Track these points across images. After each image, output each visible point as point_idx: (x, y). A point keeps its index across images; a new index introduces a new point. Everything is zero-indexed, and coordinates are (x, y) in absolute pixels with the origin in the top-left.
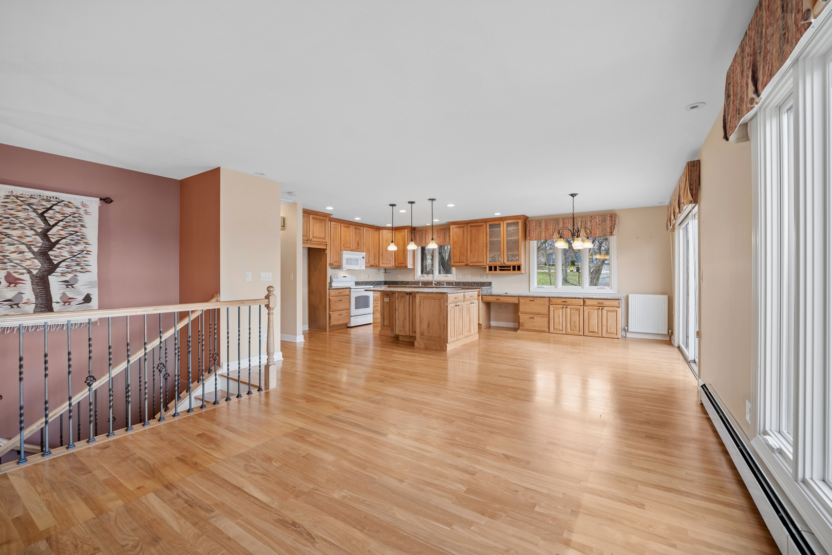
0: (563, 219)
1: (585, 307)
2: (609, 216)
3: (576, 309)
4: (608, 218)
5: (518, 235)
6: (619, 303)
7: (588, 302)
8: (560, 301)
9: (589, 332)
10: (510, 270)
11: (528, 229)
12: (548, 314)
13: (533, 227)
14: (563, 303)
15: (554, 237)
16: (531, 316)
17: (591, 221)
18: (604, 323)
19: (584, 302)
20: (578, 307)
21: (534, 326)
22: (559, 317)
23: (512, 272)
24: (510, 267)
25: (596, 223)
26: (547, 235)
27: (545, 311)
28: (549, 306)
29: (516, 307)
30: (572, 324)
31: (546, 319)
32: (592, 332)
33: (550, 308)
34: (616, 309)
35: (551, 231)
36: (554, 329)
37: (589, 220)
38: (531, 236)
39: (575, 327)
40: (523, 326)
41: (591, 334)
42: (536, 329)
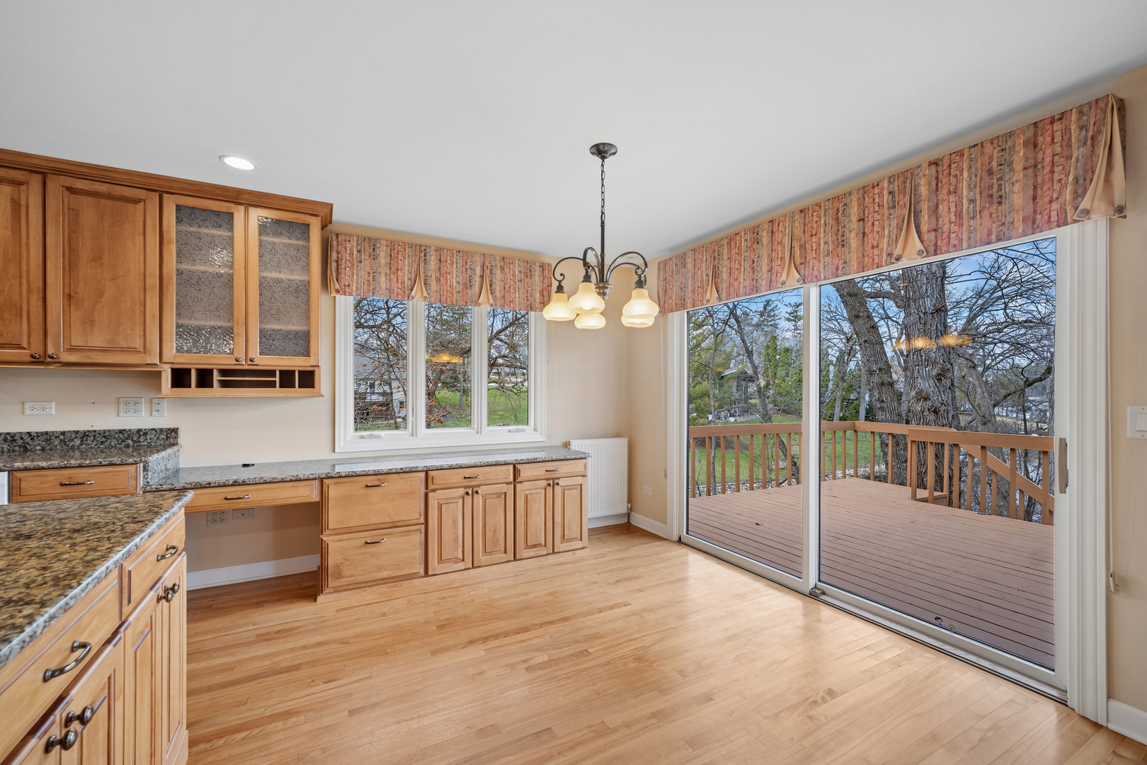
0: (439, 250)
1: (518, 486)
2: (538, 264)
3: (498, 495)
4: (537, 269)
5: (307, 268)
6: (585, 467)
7: (526, 472)
8: (457, 477)
9: (528, 547)
10: (272, 385)
11: (334, 255)
12: (422, 520)
13: (351, 254)
14: (467, 483)
15: (413, 293)
16: (369, 537)
17: (502, 269)
18: (558, 518)
19: (516, 472)
20: (504, 488)
21: (380, 569)
22: (455, 522)
23: (278, 392)
24: (272, 373)
25: (514, 275)
26: (395, 285)
27: (415, 513)
28: (426, 496)
29: (313, 514)
30: (489, 535)
31: (419, 538)
32: (534, 546)
33: (430, 501)
34: (580, 480)
35: (405, 276)
36: (441, 560)
37: (498, 265)
38: (345, 279)
39: (496, 542)
40: (339, 576)
41: (531, 552)
42: (385, 574)
